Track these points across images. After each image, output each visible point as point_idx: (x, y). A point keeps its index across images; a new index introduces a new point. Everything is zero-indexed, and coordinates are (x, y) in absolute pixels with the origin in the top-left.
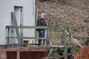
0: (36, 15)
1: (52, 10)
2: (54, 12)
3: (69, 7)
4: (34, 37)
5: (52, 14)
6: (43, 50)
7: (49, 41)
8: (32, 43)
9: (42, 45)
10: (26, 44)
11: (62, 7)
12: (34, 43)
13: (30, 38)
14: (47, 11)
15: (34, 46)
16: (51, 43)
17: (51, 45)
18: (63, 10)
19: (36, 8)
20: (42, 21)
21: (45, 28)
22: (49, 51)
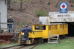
0: (7, 17)
1: (16, 15)
2: (17, 16)
3: (24, 13)
4: (7, 28)
5: (16, 17)
6: (11, 35)
7: (14, 30)
8: (6, 31)
9: (11, 32)
10: (2, 32)
11: (21, 13)
12: (7, 31)
13: (4, 29)
14: (13, 15)
15: (7, 33)
16: (15, 31)
17: (15, 32)
18: (21, 15)
19: (8, 14)
20: (10, 20)
21: (12, 24)
22: (14, 35)
